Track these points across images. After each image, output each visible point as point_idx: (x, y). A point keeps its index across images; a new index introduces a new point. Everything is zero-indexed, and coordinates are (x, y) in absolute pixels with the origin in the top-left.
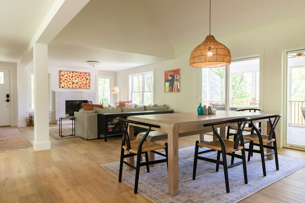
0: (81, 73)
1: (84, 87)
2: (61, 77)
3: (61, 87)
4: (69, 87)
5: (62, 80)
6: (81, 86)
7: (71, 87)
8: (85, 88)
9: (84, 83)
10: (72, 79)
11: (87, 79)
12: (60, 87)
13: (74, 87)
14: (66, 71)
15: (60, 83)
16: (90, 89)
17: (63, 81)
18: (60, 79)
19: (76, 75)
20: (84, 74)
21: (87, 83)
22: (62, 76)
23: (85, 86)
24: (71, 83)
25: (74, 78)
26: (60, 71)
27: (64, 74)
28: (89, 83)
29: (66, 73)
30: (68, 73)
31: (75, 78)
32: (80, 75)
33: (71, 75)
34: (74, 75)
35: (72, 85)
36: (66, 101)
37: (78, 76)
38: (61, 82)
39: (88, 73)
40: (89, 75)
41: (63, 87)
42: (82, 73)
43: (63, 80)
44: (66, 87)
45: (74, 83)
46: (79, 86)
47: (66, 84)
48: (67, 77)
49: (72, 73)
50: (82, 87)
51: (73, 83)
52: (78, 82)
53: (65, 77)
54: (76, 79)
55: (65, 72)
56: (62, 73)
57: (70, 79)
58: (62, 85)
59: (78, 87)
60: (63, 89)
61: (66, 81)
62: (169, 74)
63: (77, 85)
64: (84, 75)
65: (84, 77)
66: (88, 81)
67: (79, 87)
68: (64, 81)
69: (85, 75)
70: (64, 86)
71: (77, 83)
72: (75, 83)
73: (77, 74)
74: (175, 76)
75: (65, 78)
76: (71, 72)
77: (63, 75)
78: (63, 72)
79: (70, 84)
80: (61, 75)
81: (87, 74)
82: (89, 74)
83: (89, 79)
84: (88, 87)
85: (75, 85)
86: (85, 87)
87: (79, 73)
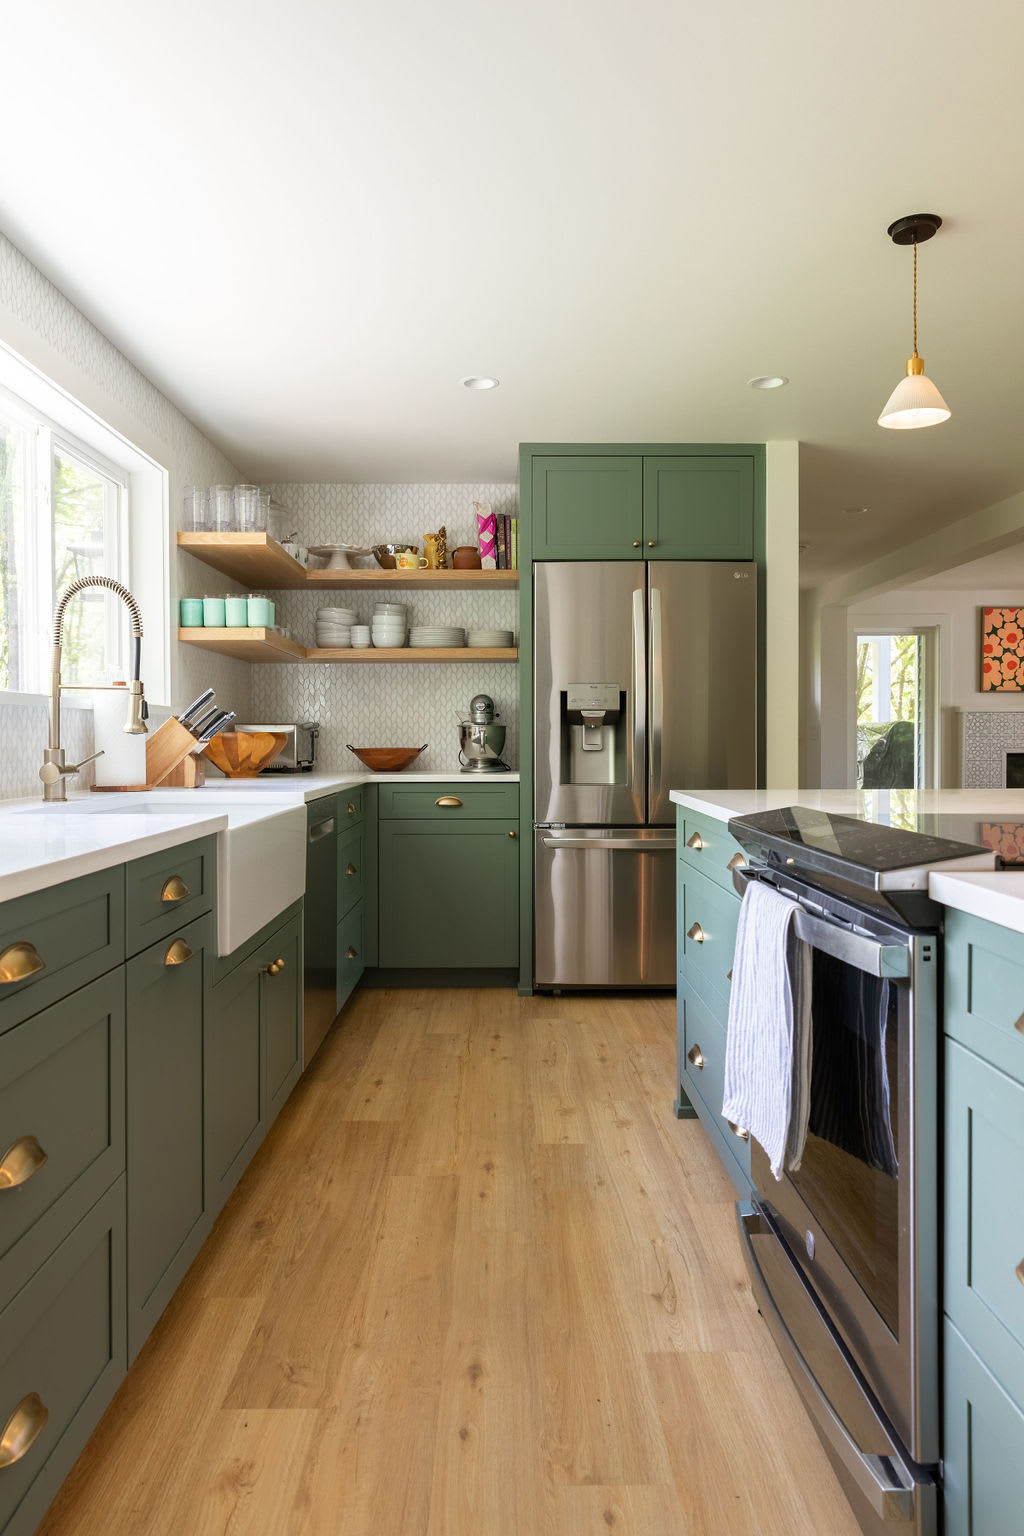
2: (987, 641)
3: (987, 686)
5: (991, 652)
12: (980, 689)
14: (1012, 609)
15: (982, 669)
17: (994, 658)
18: (982, 649)
22: (993, 636)
26: (983, 612)
27: (998, 625)
29: (1011, 617)
36: (1009, 755)
38: (986, 661)
41: (993, 688)
43: (997, 652)
44: (1009, 685)
47: (1009, 674)
48: (1012, 637)
53: (1005, 637)
55: (1005, 612)
56: (992, 620)
58: (991, 678)
60: (993, 695)
61: (1008, 657)
68: (1000, 659)
70: (997, 683)
75: (1006, 644)
77: (995, 631)
78: (996, 612)
80: (988, 629)
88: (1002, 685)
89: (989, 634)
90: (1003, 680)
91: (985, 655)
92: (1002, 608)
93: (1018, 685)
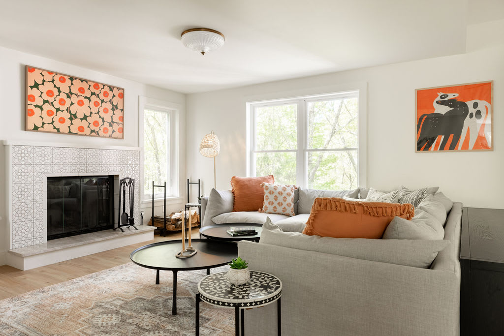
0: (96, 85)
1: (105, 130)
2: (30, 92)
3: (30, 126)
4: (58, 130)
5: (34, 100)
6: (96, 129)
7: (64, 128)
8: (110, 137)
9: (107, 117)
10: (68, 101)
11: (116, 107)
12: (25, 128)
13: (74, 129)
14: (50, 73)
15: (26, 113)
16: (123, 138)
17: (36, 106)
18: (26, 98)
19: (81, 90)
20: (107, 89)
21: (116, 119)
22: (35, 89)
23: (110, 129)
24: (66, 115)
25: (74, 99)
26: (26, 69)
27: (40, 82)
28: (122, 118)
29: (48, 78)
30: (57, 78)
31: (81, 98)
32: (93, 90)
33: (65, 88)
34: (75, 90)
35: (68, 122)
36: (48, 178)
37: (88, 94)
38: (29, 107)
39: (119, 89)
40: (122, 96)
41: (36, 128)
42: (101, 86)
43: (39, 102)
44: (48, 128)
45: (75, 116)
46: (92, 127)
47: (48, 119)
48: (50, 93)
49: (68, 82)
50: (101, 133)
51: (73, 117)
52: (88, 114)
53: (44, 92)
54: (81, 103)
55: (44, 73)
56: (33, 78)
57: (62, 102)
58: (32, 121)
59: (87, 131)
60: (35, 133)
61: (47, 107)
62: (438, 99)
63: (84, 124)
64: (106, 94)
65: (106, 99)
66: (118, 113)
67: (92, 131)
68: (41, 108)
69: (111, 94)
70: (39, 125)
71: (85, 118)
72: (80, 115)
73: (85, 85)
74: (470, 104)
75: (46, 97)
76: (67, 78)
77: (36, 85)
78: (37, 72)
79: (62, 121)
80: (31, 83)
81: (116, 92)
82: (121, 91)
83: (120, 107)
84: (117, 134)
85: (77, 122)
86: (110, 132)
87: (92, 84)
88: (42, 127)
89: (32, 87)
90: (43, 123)
91: (29, 102)
92: (42, 70)
93: (55, 128)
